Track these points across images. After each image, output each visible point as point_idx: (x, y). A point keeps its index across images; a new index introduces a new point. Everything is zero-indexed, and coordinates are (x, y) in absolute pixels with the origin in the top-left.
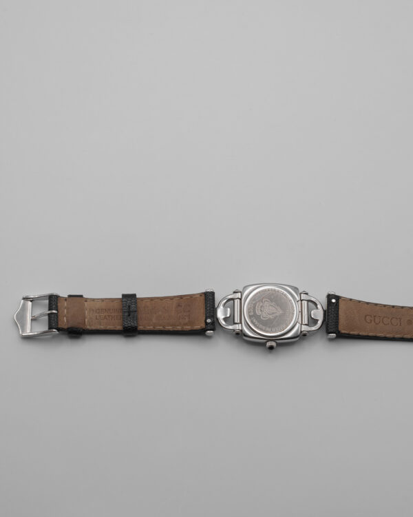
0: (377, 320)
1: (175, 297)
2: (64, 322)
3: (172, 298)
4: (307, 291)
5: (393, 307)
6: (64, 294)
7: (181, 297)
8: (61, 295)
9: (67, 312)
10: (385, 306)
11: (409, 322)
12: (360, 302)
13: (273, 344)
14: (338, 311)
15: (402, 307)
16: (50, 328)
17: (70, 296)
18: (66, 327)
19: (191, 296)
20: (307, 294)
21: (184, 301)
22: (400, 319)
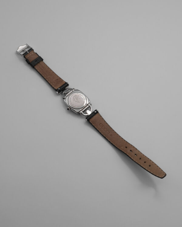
0: (103, 127)
1: (59, 77)
2: (27, 56)
3: (58, 76)
4: (92, 104)
5: (111, 128)
6: (35, 51)
7: (60, 78)
8: (34, 51)
9: (31, 55)
10: (109, 126)
11: (111, 135)
12: (103, 119)
13: (70, 109)
14: (94, 115)
15: (113, 130)
16: (23, 55)
17: (36, 53)
18: (27, 58)
19: (63, 80)
20: (91, 105)
21: (59, 80)
22: (110, 132)
